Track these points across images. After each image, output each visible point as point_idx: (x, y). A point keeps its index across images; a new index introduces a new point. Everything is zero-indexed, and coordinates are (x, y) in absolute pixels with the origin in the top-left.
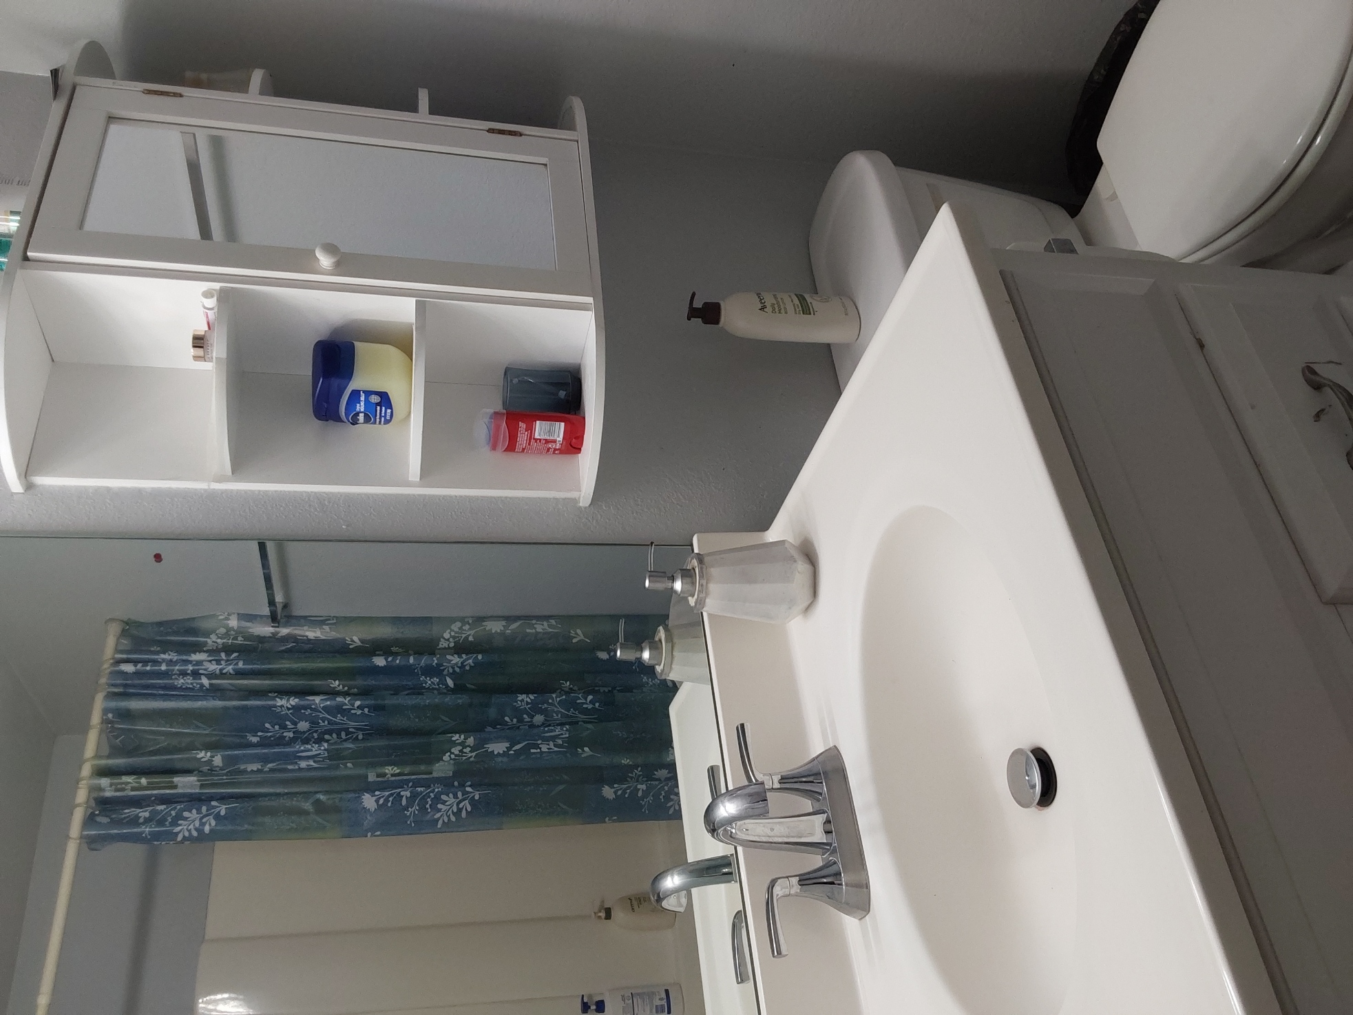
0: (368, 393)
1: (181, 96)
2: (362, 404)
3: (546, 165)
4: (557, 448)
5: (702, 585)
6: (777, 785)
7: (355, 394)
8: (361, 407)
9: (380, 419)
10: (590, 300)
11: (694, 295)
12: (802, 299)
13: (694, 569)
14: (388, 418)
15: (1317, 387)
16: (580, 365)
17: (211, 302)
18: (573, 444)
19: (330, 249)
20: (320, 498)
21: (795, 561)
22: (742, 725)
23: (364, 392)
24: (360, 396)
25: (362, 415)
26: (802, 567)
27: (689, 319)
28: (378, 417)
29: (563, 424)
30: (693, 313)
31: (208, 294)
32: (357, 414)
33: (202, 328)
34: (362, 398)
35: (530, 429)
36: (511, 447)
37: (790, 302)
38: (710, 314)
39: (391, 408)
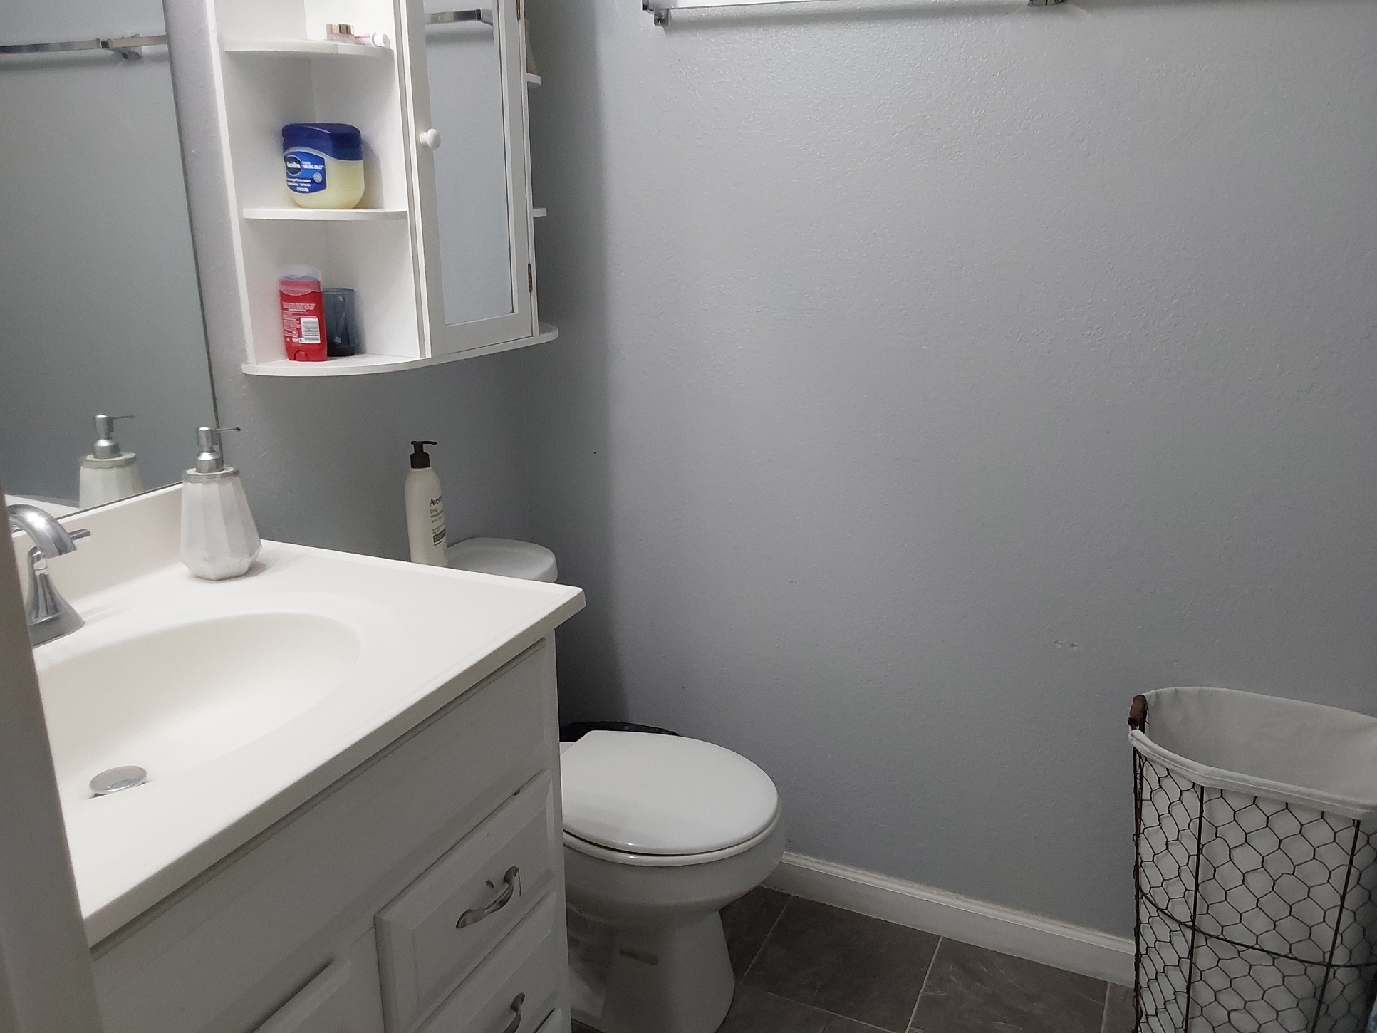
0: (323, 172)
1: (519, 19)
2: (311, 167)
3: (513, 312)
4: (294, 340)
5: (215, 477)
6: (38, 573)
7: (321, 161)
8: (307, 165)
9: (296, 182)
10: (429, 355)
11: (435, 443)
12: (443, 534)
13: (224, 470)
14: (298, 189)
15: (507, 879)
16: (365, 353)
17: (379, 41)
18: (296, 352)
19: (437, 141)
20: (215, 129)
21: (251, 556)
22: (88, 534)
23: (324, 169)
24: (318, 165)
25: (298, 166)
26: (245, 563)
27: (412, 443)
28: (298, 180)
29: (319, 342)
30: (418, 446)
31: (385, 39)
32: (298, 162)
33: (356, 32)
34: (316, 167)
35: (309, 314)
36: (285, 298)
37: (439, 524)
38: (420, 459)
39: (310, 191)
